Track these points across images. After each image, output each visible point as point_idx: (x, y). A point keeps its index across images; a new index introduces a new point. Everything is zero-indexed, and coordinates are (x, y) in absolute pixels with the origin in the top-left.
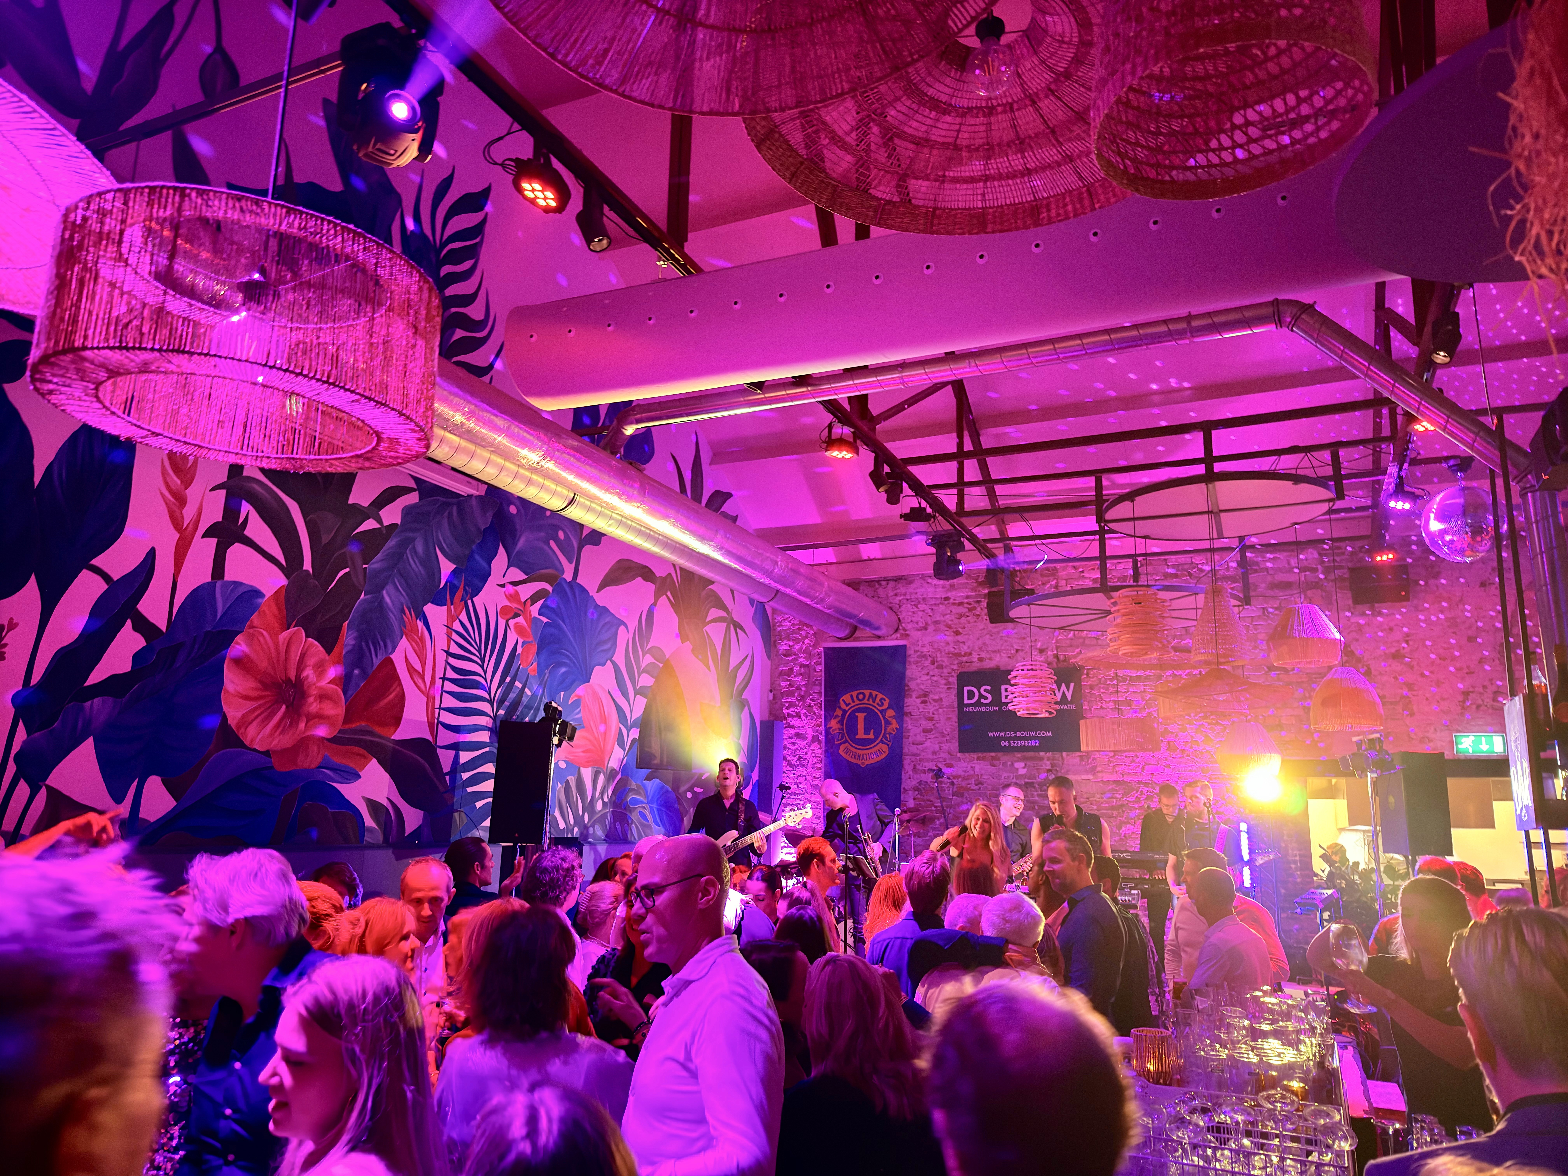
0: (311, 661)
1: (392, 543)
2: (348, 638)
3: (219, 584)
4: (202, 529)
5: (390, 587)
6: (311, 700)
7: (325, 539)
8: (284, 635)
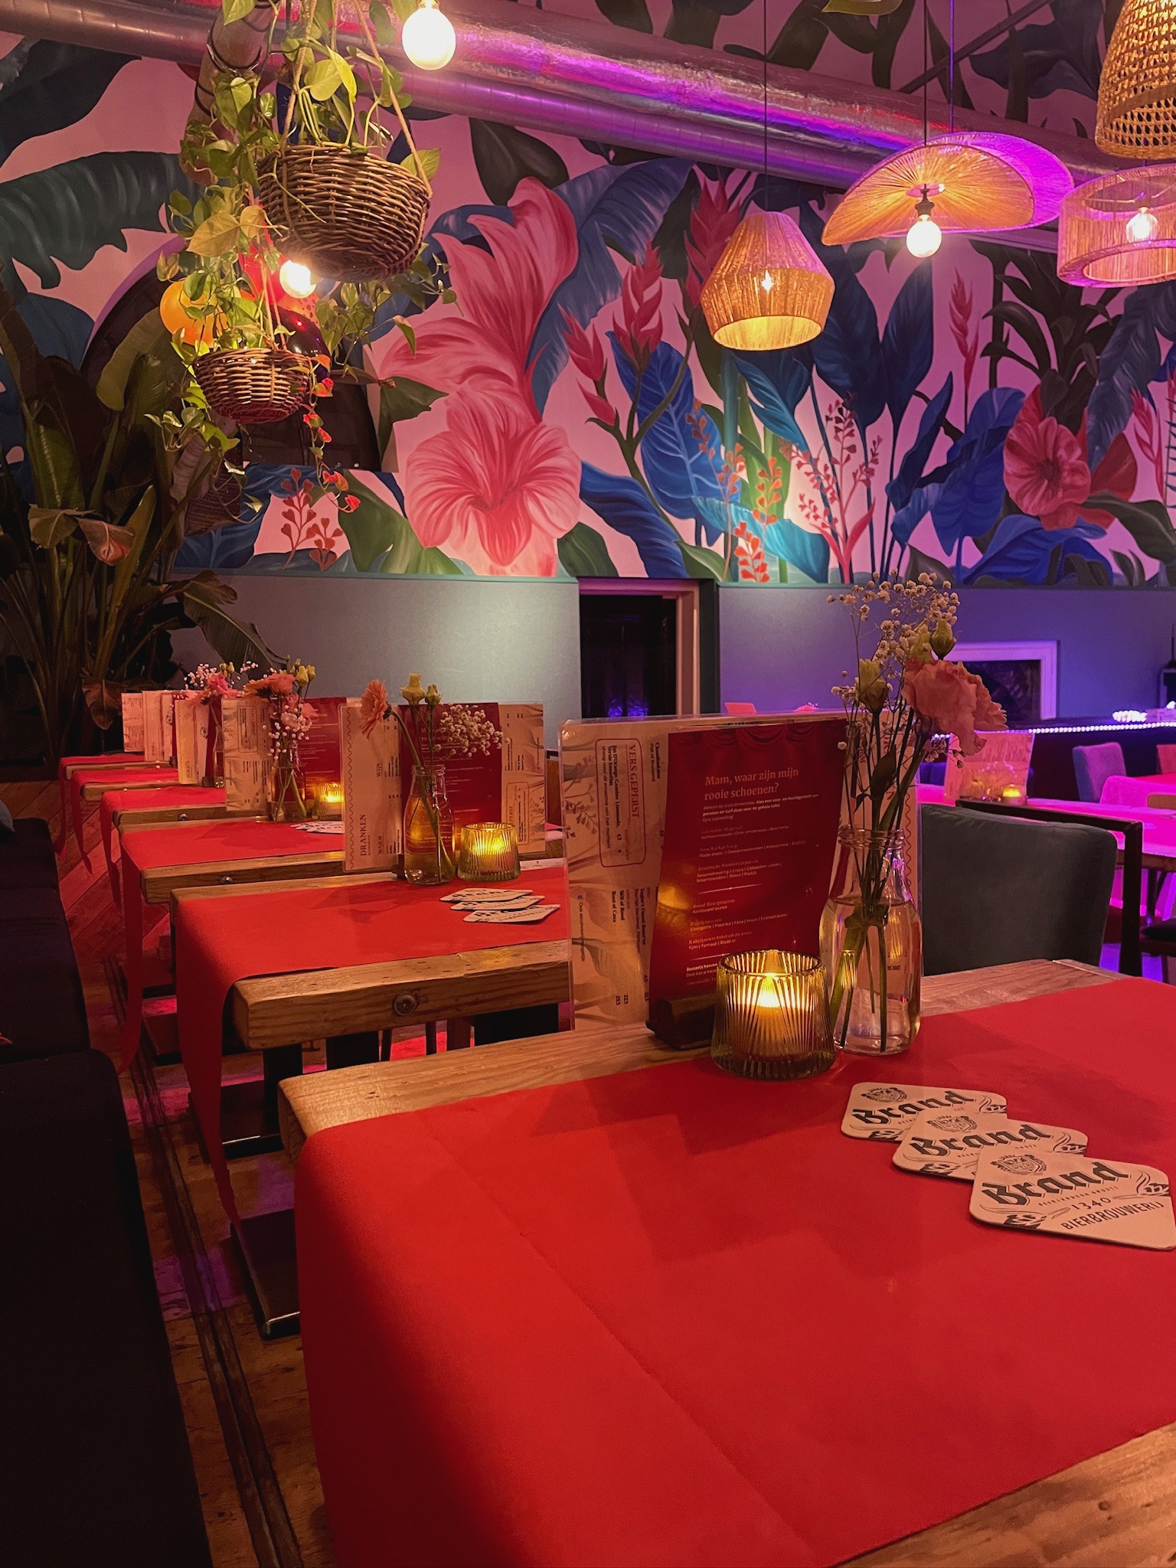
0: (1063, 443)
1: (1118, 332)
2: (1089, 421)
3: (994, 391)
4: (979, 352)
5: (1119, 372)
6: (1065, 474)
7: (1066, 340)
8: (1041, 426)
